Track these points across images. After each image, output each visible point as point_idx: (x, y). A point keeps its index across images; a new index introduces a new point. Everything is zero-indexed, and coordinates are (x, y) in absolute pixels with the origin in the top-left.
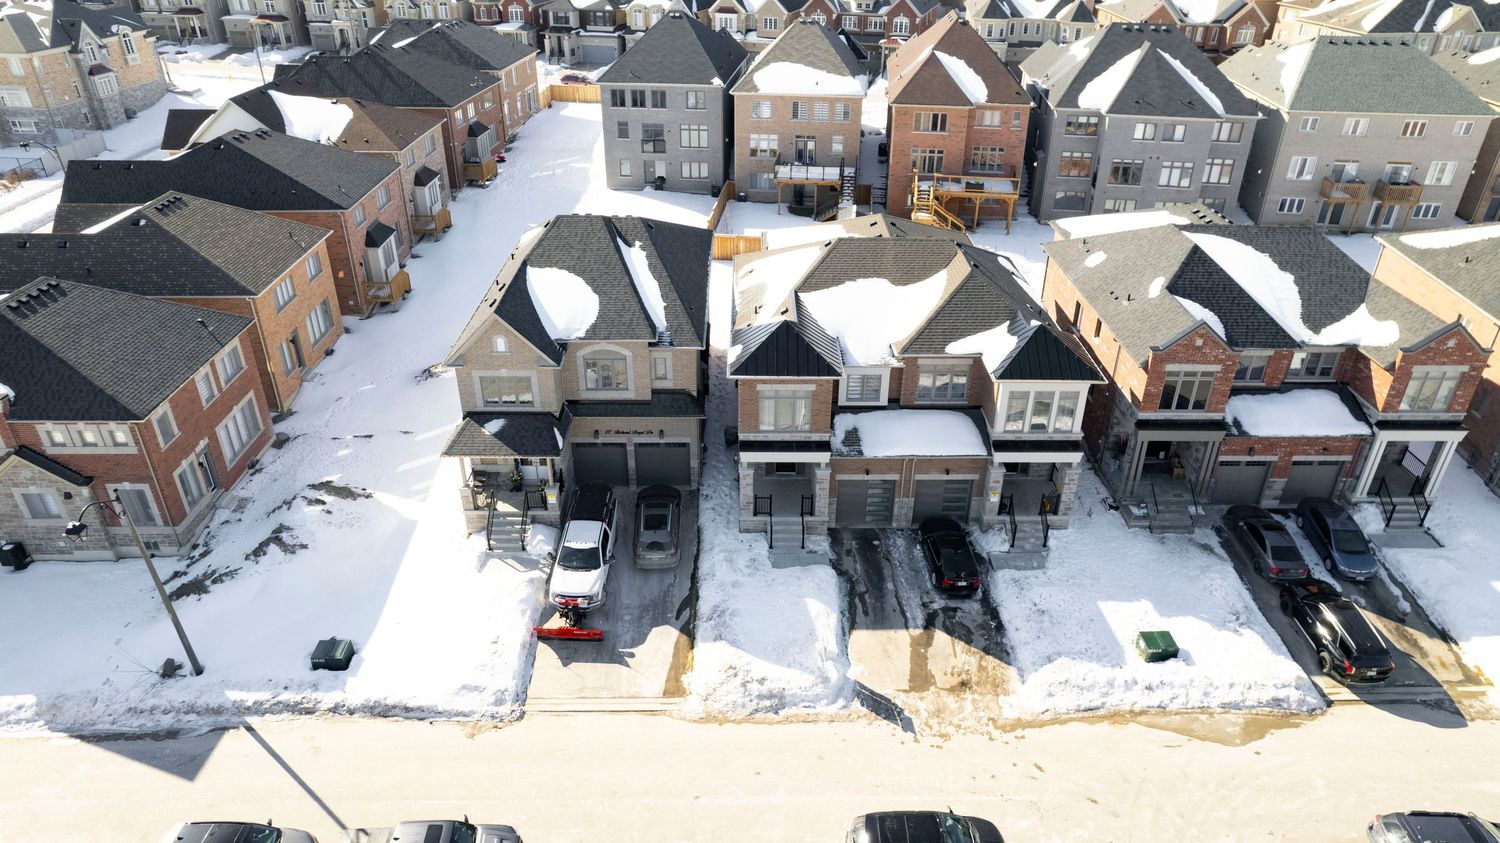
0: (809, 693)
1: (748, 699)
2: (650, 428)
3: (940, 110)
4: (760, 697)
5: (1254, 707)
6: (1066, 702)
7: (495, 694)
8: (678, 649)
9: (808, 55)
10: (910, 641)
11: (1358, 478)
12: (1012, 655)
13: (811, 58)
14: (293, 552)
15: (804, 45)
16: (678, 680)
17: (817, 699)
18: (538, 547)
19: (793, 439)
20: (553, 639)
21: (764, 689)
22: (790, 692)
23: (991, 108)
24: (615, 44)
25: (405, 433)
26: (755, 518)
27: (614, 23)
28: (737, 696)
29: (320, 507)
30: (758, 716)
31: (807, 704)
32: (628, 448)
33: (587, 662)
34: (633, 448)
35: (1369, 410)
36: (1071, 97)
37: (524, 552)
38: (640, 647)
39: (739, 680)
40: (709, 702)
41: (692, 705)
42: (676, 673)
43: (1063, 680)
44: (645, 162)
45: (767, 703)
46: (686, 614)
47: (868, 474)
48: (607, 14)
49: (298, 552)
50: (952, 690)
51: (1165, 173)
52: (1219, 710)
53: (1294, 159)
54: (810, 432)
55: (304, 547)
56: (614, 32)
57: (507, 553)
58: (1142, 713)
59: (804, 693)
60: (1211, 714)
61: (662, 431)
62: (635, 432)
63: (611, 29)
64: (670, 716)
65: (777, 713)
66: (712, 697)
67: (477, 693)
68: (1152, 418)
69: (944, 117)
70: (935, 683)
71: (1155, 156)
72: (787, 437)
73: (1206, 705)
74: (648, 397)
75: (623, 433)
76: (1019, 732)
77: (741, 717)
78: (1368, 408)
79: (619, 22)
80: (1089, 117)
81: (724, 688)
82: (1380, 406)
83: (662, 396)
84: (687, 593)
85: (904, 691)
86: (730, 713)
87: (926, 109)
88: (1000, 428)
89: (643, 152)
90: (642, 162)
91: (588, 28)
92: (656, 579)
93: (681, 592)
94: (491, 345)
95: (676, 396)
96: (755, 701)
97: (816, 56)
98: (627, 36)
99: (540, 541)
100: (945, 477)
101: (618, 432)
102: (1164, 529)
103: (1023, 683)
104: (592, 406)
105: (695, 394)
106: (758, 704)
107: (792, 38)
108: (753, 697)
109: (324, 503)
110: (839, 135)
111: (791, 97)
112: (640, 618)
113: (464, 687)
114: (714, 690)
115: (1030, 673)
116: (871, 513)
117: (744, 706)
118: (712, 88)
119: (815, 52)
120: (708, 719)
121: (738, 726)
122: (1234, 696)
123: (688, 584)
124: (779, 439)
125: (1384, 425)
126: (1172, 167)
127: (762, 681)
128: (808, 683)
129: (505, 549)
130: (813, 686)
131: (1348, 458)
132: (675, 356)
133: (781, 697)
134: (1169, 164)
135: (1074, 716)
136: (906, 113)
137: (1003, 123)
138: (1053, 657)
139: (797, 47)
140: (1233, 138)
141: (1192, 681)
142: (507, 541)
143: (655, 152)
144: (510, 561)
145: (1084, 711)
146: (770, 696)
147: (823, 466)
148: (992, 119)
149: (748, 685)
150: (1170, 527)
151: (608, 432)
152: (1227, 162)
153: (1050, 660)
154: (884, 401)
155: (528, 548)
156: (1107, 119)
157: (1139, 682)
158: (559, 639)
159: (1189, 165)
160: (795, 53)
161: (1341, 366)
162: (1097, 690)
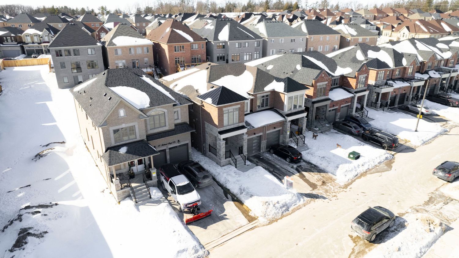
0: (293, 200)
1: (278, 210)
2: (174, 140)
3: (182, 44)
4: (281, 208)
5: (383, 161)
6: (351, 176)
7: (193, 249)
8: (239, 207)
9: (128, 33)
10: (299, 178)
11: (353, 108)
12: (326, 171)
13: (130, 34)
14: (43, 237)
15: (126, 31)
16: (249, 216)
17: (295, 201)
18: (156, 195)
19: (234, 127)
20: (192, 222)
21: (281, 204)
22: (288, 202)
23: (195, 43)
24: (19, 49)
25: (47, 179)
26: (226, 160)
27: (16, 41)
28: (274, 211)
29: (39, 214)
30: (284, 214)
31: (294, 204)
32: (167, 151)
33: (212, 224)
34: (168, 150)
35: (351, 90)
36: (216, 38)
37: (151, 199)
38: (225, 211)
39: (271, 206)
40: (266, 217)
41: (262, 220)
42: (246, 214)
43: (346, 170)
44: (74, 76)
45: (284, 209)
46: (229, 196)
47: (255, 135)
48: (13, 38)
49: (45, 235)
50: (322, 185)
51: (245, 57)
52: (379, 165)
53: (271, 50)
54: (239, 123)
55: (46, 232)
56: (17, 44)
57: (145, 202)
58: (366, 172)
59: (291, 201)
60: (378, 166)
61: (179, 141)
62: (169, 143)
63: (16, 43)
64: (258, 227)
65: (288, 211)
66: (266, 215)
67: (185, 252)
68: (315, 100)
69: (183, 46)
70: (317, 185)
71: (242, 52)
72: (232, 127)
73: (375, 165)
74: (173, 127)
75: (165, 145)
76: (349, 187)
77: (280, 217)
78: (350, 90)
79: (19, 40)
80: (222, 43)
81: (269, 210)
82: (354, 88)
83: (178, 126)
84: (223, 190)
85: (312, 190)
86: (276, 217)
87: (178, 45)
88: (286, 110)
89: (72, 73)
90: (73, 77)
91: (4, 43)
92: (207, 190)
93: (221, 192)
94: (118, 114)
95: (183, 125)
96: (280, 210)
97: (132, 34)
98: (24, 45)
99: (155, 193)
100: (274, 130)
101: (163, 145)
102: (325, 131)
103: (336, 176)
104: (153, 136)
105: (188, 123)
106: (282, 210)
107: (120, 29)
108: (279, 209)
109: (39, 212)
110: (146, 58)
111: (128, 47)
112: (216, 203)
113: (179, 252)
114: (266, 212)
115: (336, 173)
116: (254, 150)
117: (278, 213)
118: (97, 47)
119: (131, 32)
120: (271, 222)
121: (282, 220)
122: (379, 161)
123: (220, 188)
124: (230, 128)
125: (356, 92)
126: (246, 55)
127: (278, 203)
128: (291, 198)
129: (143, 200)
130: (292, 198)
131: (350, 104)
132: (181, 109)
133: (287, 205)
134: (246, 54)
135: (355, 178)
136: (171, 46)
137: (199, 47)
138: (338, 166)
139: (123, 31)
140: (258, 45)
141: (369, 160)
142: (142, 197)
143: (77, 72)
144: (147, 204)
145: (356, 176)
146: (284, 206)
147: (245, 134)
148: (196, 47)
149: (275, 205)
150: (326, 131)
151: (159, 146)
152: (258, 52)
153: (338, 167)
154: (249, 112)
155: (152, 197)
156: (228, 43)
157: (359, 165)
158: (195, 221)
159: (250, 54)
160: (124, 33)
161: (340, 81)
162: (354, 170)
